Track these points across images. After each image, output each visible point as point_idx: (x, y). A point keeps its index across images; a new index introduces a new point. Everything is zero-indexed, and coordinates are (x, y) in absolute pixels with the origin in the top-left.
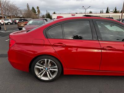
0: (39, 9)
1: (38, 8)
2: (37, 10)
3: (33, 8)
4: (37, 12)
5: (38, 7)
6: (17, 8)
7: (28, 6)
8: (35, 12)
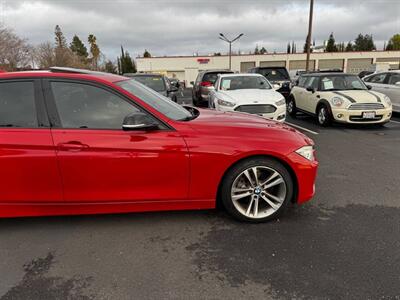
0: (96, 43)
1: (91, 39)
2: (88, 46)
3: (76, 40)
4: (88, 51)
5: (91, 36)
6: (20, 41)
7: (58, 34)
8: (82, 51)
